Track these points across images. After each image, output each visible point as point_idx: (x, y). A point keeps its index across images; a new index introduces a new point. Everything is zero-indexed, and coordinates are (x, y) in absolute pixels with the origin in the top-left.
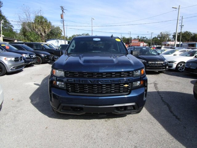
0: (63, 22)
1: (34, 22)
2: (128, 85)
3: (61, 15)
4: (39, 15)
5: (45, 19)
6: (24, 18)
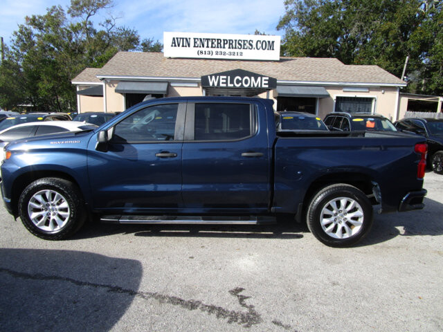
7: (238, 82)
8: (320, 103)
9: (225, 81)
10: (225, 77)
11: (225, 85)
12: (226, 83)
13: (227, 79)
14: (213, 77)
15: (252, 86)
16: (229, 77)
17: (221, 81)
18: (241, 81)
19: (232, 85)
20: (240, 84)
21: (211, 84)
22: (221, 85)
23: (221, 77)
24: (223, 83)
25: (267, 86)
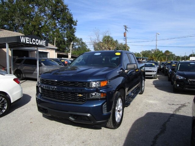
0: (126, 39)
1: (102, 41)
2: (82, 95)
3: (124, 33)
4: (107, 35)
5: (111, 38)
6: (94, 38)
7: (34, 41)
8: (31, 54)
9: (28, 40)
10: (28, 38)
11: (28, 43)
14: (23, 37)
16: (30, 38)
19: (31, 43)
20: (35, 43)
21: (22, 41)
22: (27, 42)
24: (27, 41)
25: (45, 45)
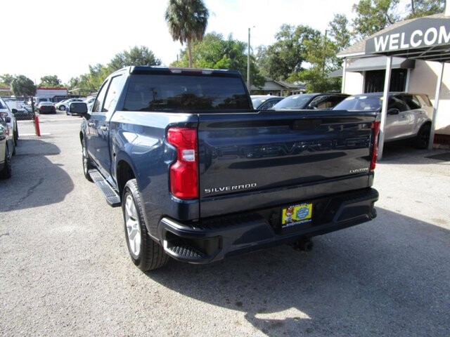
7: (417, 39)
9: (396, 41)
10: (397, 35)
11: (396, 48)
12: (399, 44)
13: (399, 39)
14: (381, 38)
15: (440, 42)
16: (403, 34)
17: (392, 42)
18: (422, 38)
19: (407, 46)
20: (420, 42)
21: (377, 49)
22: (391, 48)
23: (393, 36)
24: (394, 45)
